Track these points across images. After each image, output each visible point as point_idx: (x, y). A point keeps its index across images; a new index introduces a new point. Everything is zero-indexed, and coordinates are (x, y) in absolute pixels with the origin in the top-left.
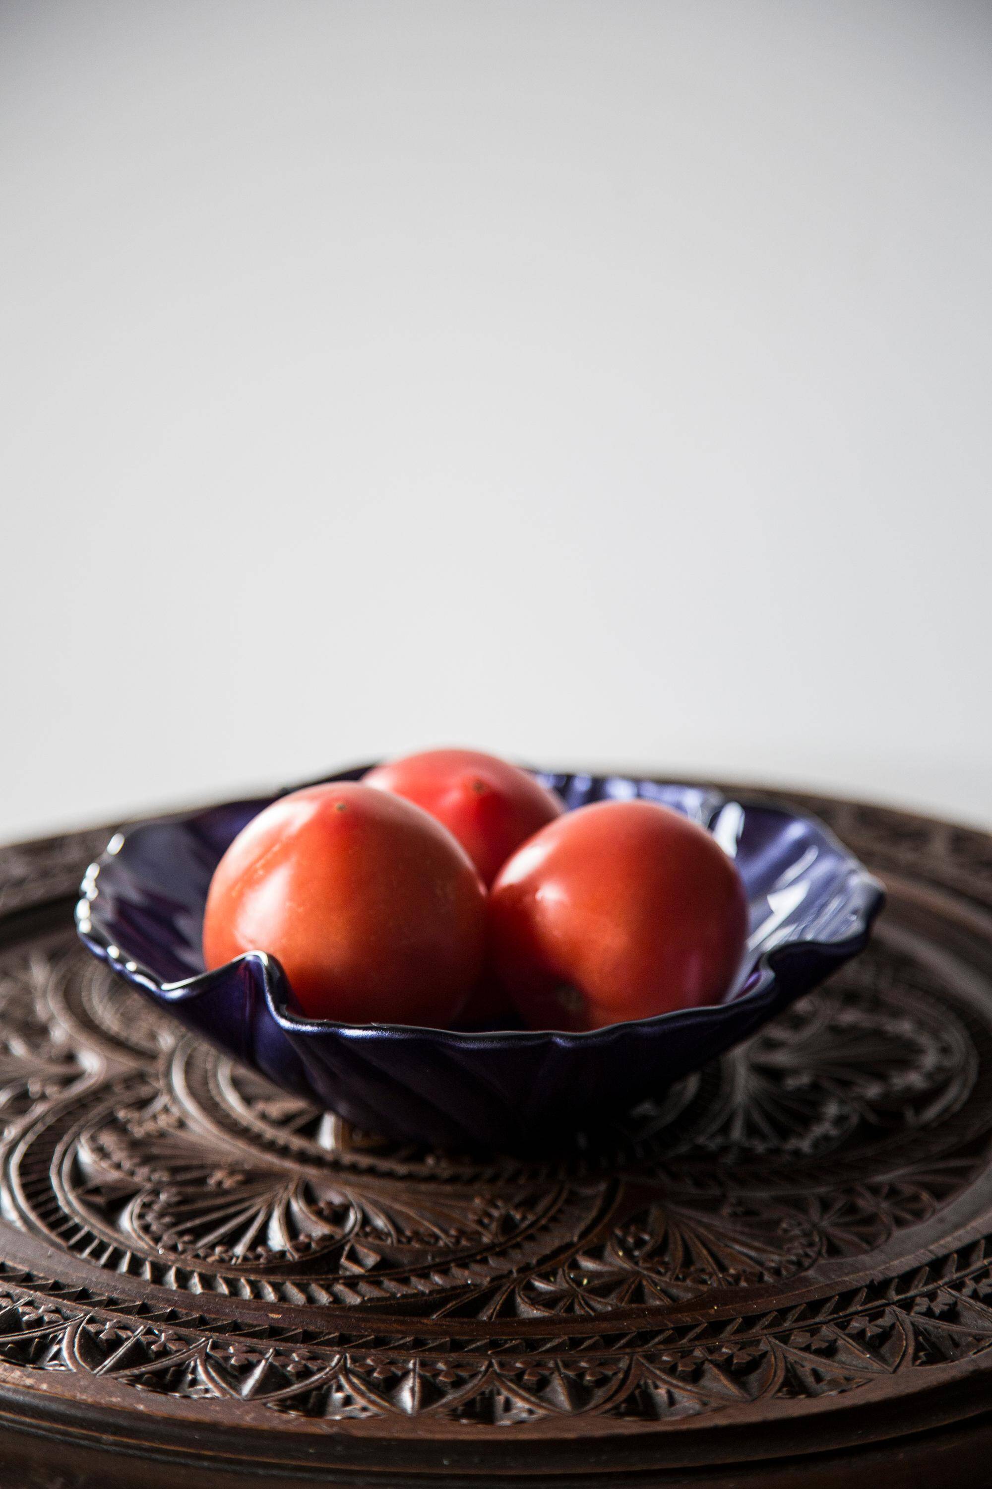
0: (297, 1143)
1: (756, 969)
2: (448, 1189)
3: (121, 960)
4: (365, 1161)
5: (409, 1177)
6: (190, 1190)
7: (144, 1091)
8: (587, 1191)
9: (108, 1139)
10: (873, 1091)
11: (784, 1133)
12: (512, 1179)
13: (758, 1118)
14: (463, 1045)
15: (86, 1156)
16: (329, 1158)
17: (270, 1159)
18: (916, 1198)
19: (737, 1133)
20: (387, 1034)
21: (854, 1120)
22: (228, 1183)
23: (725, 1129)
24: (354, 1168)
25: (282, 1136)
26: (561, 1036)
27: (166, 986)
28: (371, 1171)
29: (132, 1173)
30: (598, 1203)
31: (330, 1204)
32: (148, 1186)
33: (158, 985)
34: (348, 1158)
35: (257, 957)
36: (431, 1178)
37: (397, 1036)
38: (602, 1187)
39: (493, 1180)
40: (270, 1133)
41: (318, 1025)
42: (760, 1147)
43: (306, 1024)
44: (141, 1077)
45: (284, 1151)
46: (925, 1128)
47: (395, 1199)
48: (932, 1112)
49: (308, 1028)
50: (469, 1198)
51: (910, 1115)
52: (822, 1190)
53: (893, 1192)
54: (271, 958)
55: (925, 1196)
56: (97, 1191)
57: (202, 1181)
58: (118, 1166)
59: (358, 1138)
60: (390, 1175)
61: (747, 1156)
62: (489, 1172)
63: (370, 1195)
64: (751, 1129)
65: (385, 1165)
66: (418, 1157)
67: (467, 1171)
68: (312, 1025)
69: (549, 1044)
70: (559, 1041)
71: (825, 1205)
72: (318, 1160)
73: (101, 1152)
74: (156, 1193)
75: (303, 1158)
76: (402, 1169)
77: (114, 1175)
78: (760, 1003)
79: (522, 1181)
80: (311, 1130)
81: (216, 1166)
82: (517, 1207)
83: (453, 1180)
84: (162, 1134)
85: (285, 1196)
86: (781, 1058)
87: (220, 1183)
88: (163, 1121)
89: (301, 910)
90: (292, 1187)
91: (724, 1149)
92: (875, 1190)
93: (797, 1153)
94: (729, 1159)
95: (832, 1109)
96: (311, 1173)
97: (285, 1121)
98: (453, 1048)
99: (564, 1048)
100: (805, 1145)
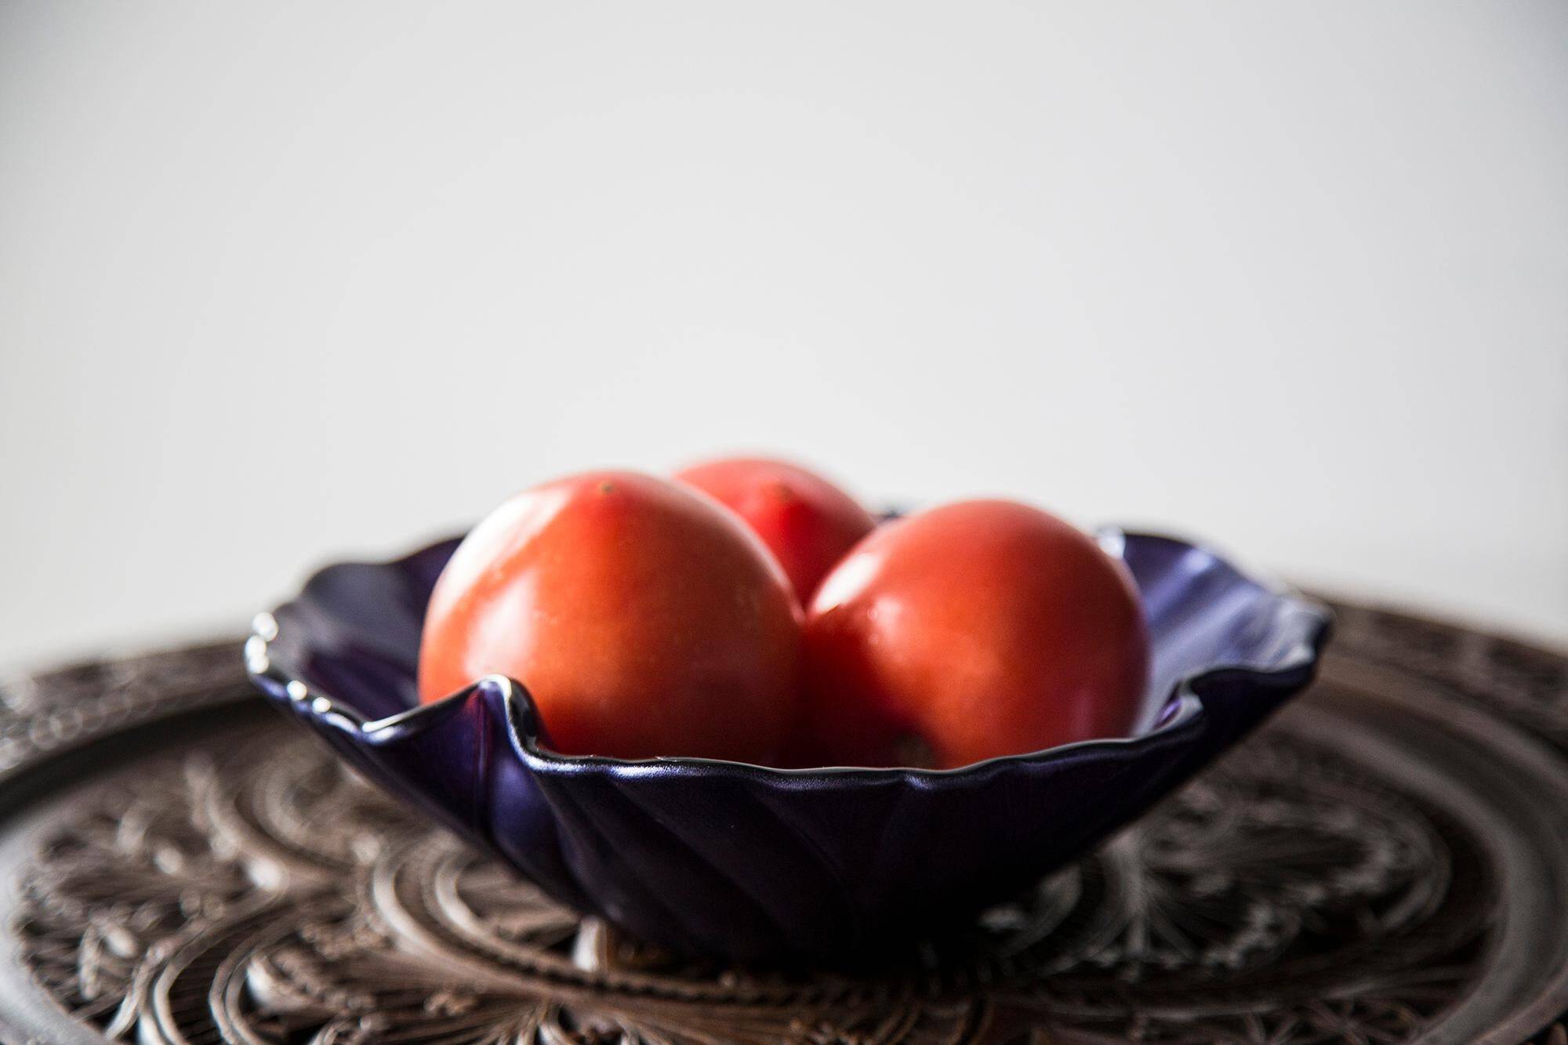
0: (546, 962)
1: (1173, 697)
2: (755, 1012)
3: (309, 699)
4: (638, 981)
5: (700, 999)
6: (402, 1017)
7: (336, 907)
8: (943, 1013)
9: (290, 960)
10: (1313, 894)
11: (1200, 944)
12: (841, 1000)
13: (1163, 928)
14: (783, 785)
15: (260, 980)
16: (591, 979)
17: (510, 982)
18: (1392, 1016)
19: (1137, 943)
20: (677, 770)
21: (1293, 929)
22: (455, 1008)
23: (1121, 939)
24: (624, 990)
25: (526, 955)
26: (917, 775)
27: (369, 727)
28: (648, 993)
29: (322, 998)
30: (959, 1028)
31: (594, 1031)
32: (344, 1013)
33: (358, 724)
34: (615, 978)
35: (494, 684)
36: (730, 1000)
37: (691, 772)
38: (963, 1008)
39: (815, 1001)
40: (508, 951)
41: (582, 762)
42: (1171, 961)
43: (565, 762)
44: (331, 893)
45: (529, 971)
46: (1391, 934)
47: (683, 1022)
48: (1397, 917)
49: (568, 767)
50: (784, 1023)
51: (1368, 923)
52: (1263, 1008)
53: (1360, 1010)
54: (515, 683)
55: (1406, 1015)
56: (274, 1018)
57: (419, 1006)
58: (303, 991)
59: (629, 955)
60: (673, 997)
61: (1153, 971)
62: (807, 992)
63: (649, 1020)
64: (1155, 940)
65: (666, 985)
66: (711, 976)
67: (777, 989)
68: (573, 762)
69: (900, 787)
70: (915, 781)
71: (1270, 1025)
72: (576, 981)
73: (281, 975)
74: (355, 1019)
75: (555, 978)
76: (689, 990)
77: (296, 1002)
78: (1184, 737)
79: (854, 1001)
80: (564, 944)
81: (434, 990)
82: (850, 1031)
83: (760, 1001)
84: (362, 956)
85: (531, 1022)
86: (1184, 860)
87: (442, 1010)
88: (364, 941)
89: (554, 622)
90: (541, 1012)
91: (1122, 964)
92: (1336, 1007)
93: (1222, 967)
94: (1132, 975)
95: (1261, 916)
96: (567, 996)
97: (530, 938)
98: (769, 789)
99: (921, 791)
100: (1232, 956)
